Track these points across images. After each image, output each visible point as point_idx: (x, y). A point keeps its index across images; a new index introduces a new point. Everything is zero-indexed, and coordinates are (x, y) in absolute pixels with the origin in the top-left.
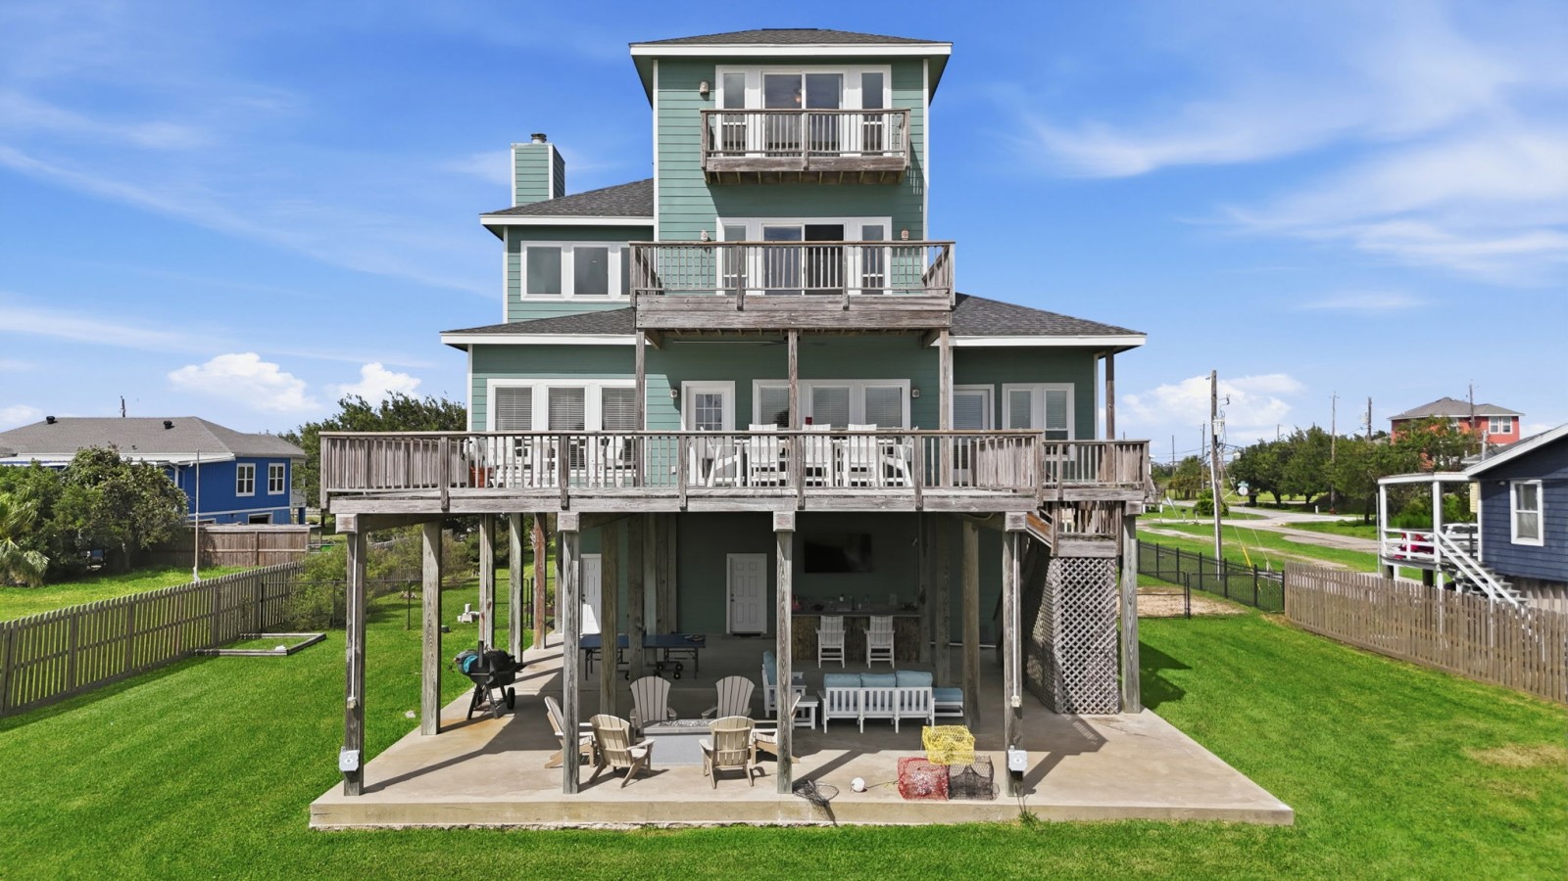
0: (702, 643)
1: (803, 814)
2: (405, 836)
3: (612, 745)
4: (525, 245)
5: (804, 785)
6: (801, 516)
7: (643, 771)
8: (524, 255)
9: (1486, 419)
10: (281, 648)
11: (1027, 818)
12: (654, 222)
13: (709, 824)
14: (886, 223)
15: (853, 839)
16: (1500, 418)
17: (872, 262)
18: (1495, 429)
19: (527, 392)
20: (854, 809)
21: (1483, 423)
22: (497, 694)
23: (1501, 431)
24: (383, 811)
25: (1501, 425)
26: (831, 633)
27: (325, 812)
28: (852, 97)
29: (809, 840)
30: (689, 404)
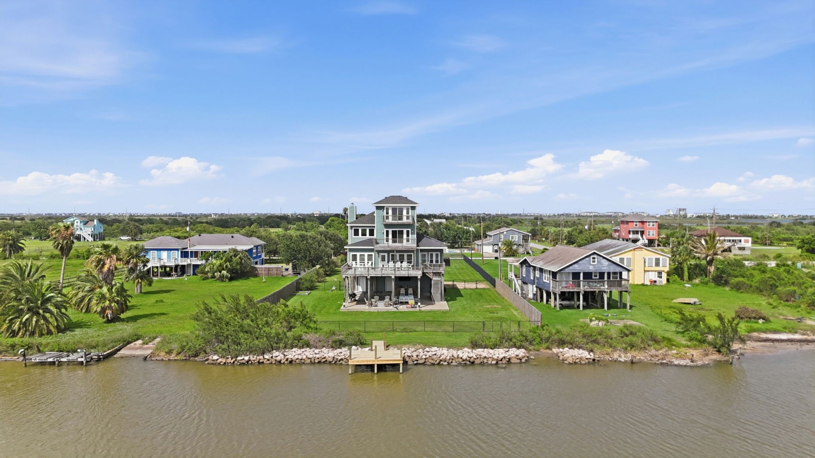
0: (382, 292)
1: (396, 310)
2: (351, 312)
3: (373, 303)
4: (353, 228)
5: (396, 307)
6: (395, 277)
7: (376, 306)
8: (353, 230)
9: (646, 222)
10: (307, 294)
11: (420, 310)
12: (375, 225)
13: (385, 311)
14: (410, 230)
15: (400, 312)
16: (651, 222)
17: (408, 235)
18: (649, 225)
19: (356, 255)
20: (401, 309)
21: (645, 223)
22: (353, 299)
23: (651, 226)
24: (348, 309)
25: (651, 224)
26: (403, 291)
27: (342, 309)
28: (405, 212)
29: (396, 312)
30: (380, 257)
